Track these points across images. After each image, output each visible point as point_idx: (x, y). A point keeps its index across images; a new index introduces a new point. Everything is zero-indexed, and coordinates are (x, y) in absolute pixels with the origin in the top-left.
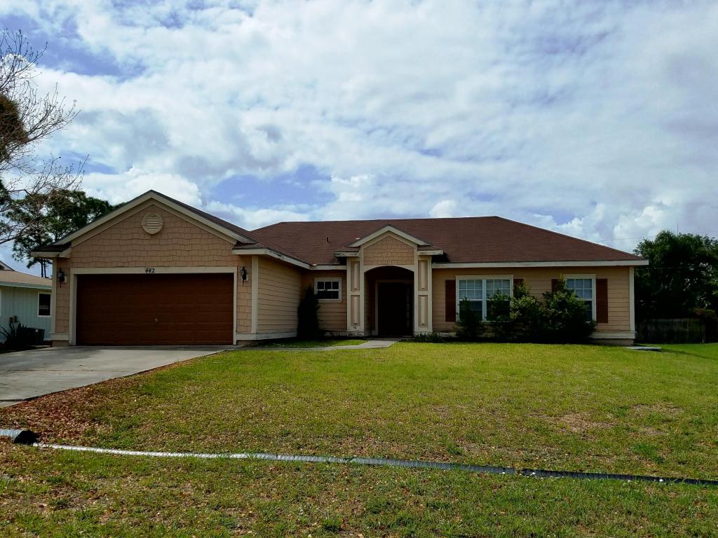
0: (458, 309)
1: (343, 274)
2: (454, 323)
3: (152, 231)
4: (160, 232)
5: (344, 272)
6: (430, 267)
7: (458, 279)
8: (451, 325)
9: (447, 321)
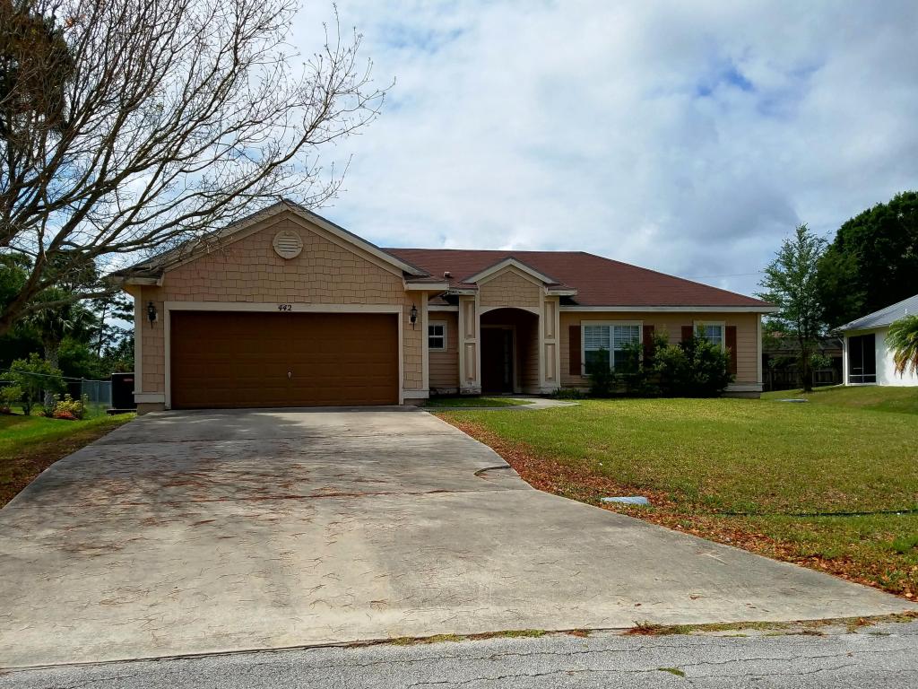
0: (583, 361)
1: (454, 317)
2: (579, 377)
3: (289, 256)
4: (299, 255)
5: (455, 315)
6: (559, 309)
7: (584, 324)
8: (575, 379)
9: (571, 374)
